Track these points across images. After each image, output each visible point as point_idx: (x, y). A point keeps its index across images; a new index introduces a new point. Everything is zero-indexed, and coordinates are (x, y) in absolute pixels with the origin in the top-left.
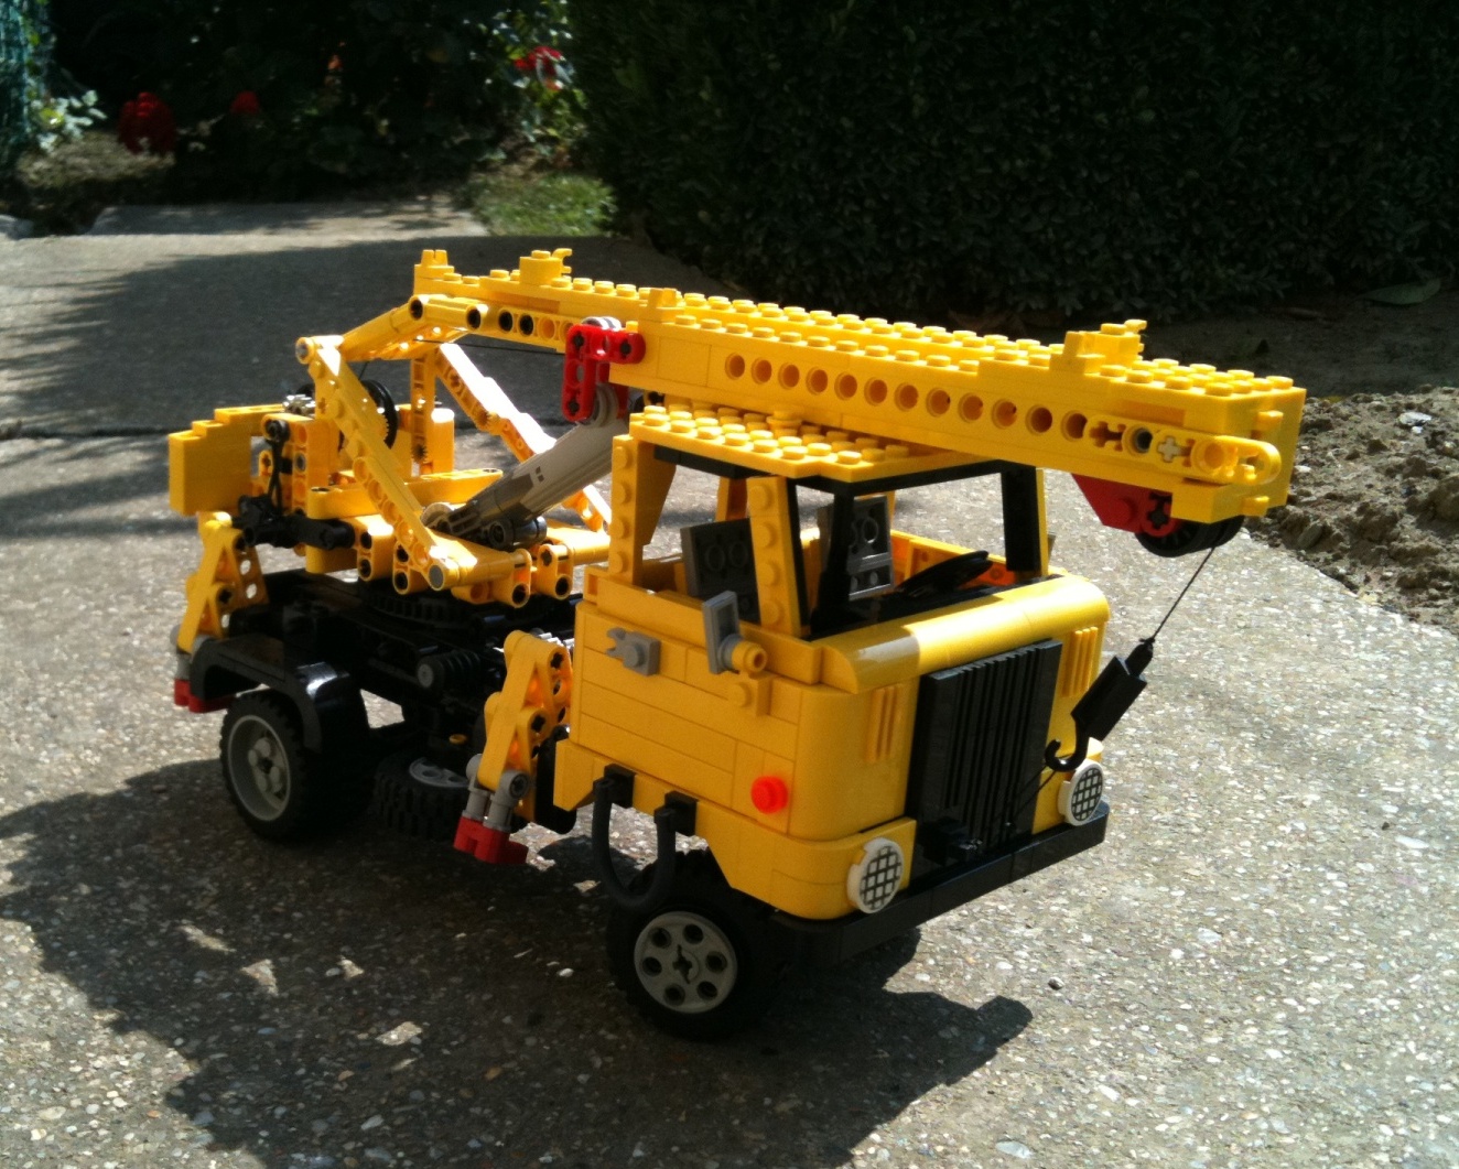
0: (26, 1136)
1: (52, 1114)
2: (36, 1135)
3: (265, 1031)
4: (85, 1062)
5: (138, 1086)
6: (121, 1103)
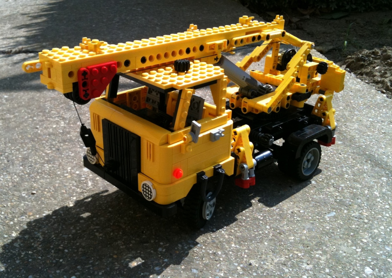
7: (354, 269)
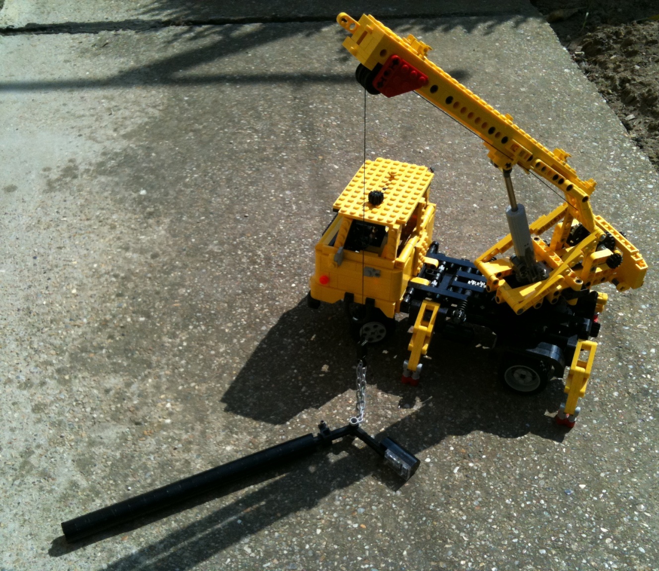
0: (224, 330)
1: (230, 325)
2: (227, 330)
3: (277, 303)
4: (235, 310)
5: (249, 318)
6: (245, 323)
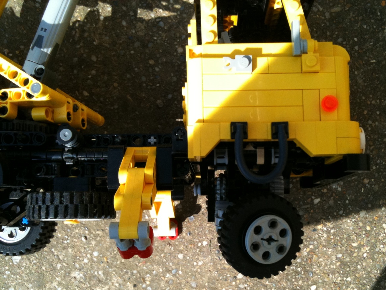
7: (31, 263)
